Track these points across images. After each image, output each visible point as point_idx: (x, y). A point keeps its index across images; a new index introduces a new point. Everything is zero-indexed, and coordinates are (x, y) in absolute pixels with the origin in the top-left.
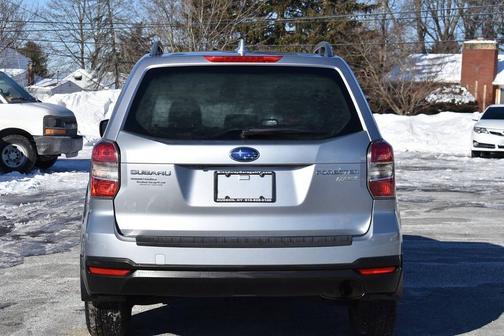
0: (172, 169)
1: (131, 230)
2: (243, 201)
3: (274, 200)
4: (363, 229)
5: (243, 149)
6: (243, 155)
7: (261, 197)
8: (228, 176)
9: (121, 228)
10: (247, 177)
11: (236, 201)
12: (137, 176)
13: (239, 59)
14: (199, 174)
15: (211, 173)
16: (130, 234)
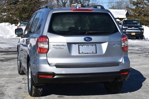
0: (66, 44)
1: (52, 63)
2: (87, 53)
3: (96, 53)
4: (121, 61)
5: (88, 38)
6: (88, 39)
7: (93, 52)
8: (82, 46)
9: (49, 63)
10: (88, 46)
11: (85, 53)
12: (55, 46)
14: (73, 45)
15: (77, 45)
16: (52, 64)
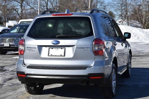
0: (37, 47)
2: (56, 56)
3: (65, 56)
5: (55, 41)
6: (55, 43)
8: (52, 49)
9: (25, 63)
10: (57, 49)
11: (54, 56)
12: (28, 49)
13: (65, 15)
15: (48, 48)
